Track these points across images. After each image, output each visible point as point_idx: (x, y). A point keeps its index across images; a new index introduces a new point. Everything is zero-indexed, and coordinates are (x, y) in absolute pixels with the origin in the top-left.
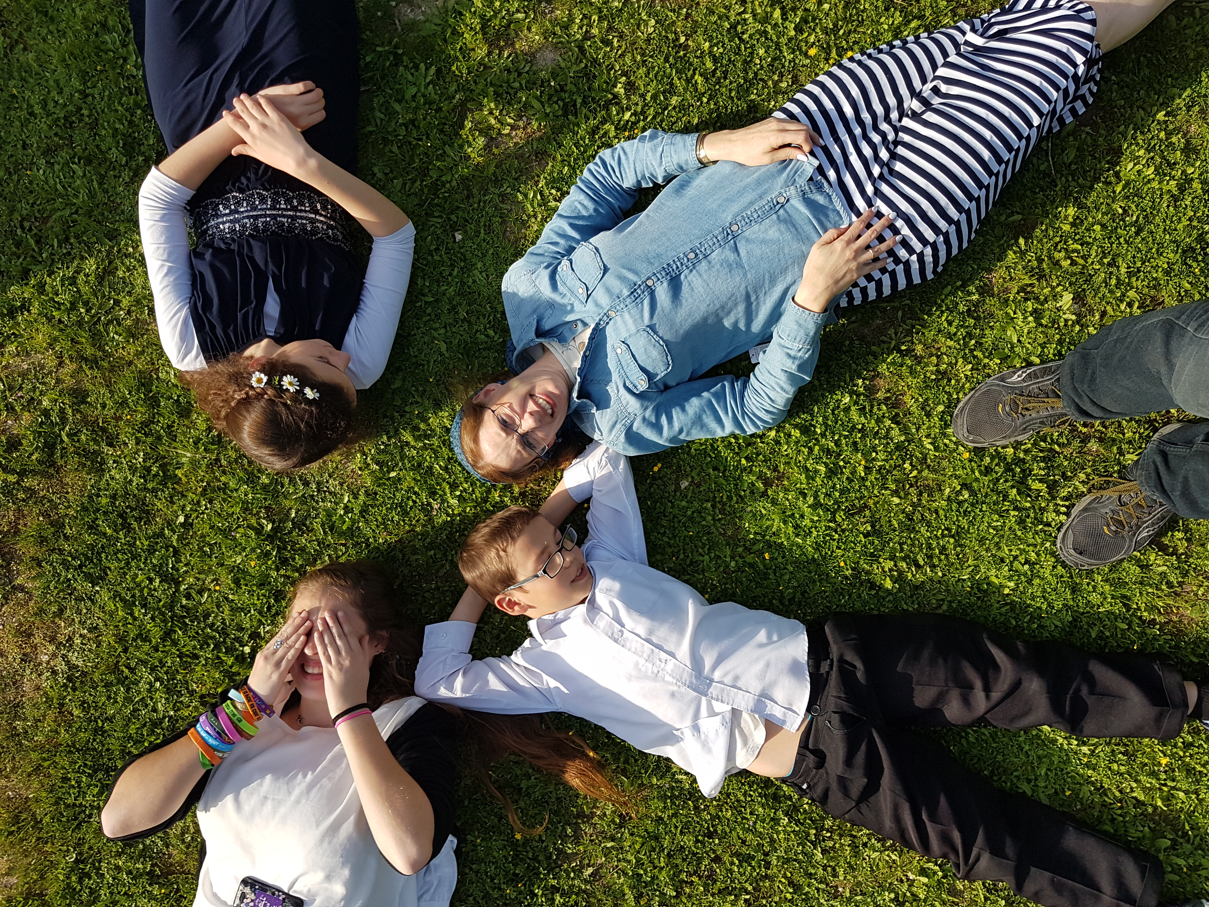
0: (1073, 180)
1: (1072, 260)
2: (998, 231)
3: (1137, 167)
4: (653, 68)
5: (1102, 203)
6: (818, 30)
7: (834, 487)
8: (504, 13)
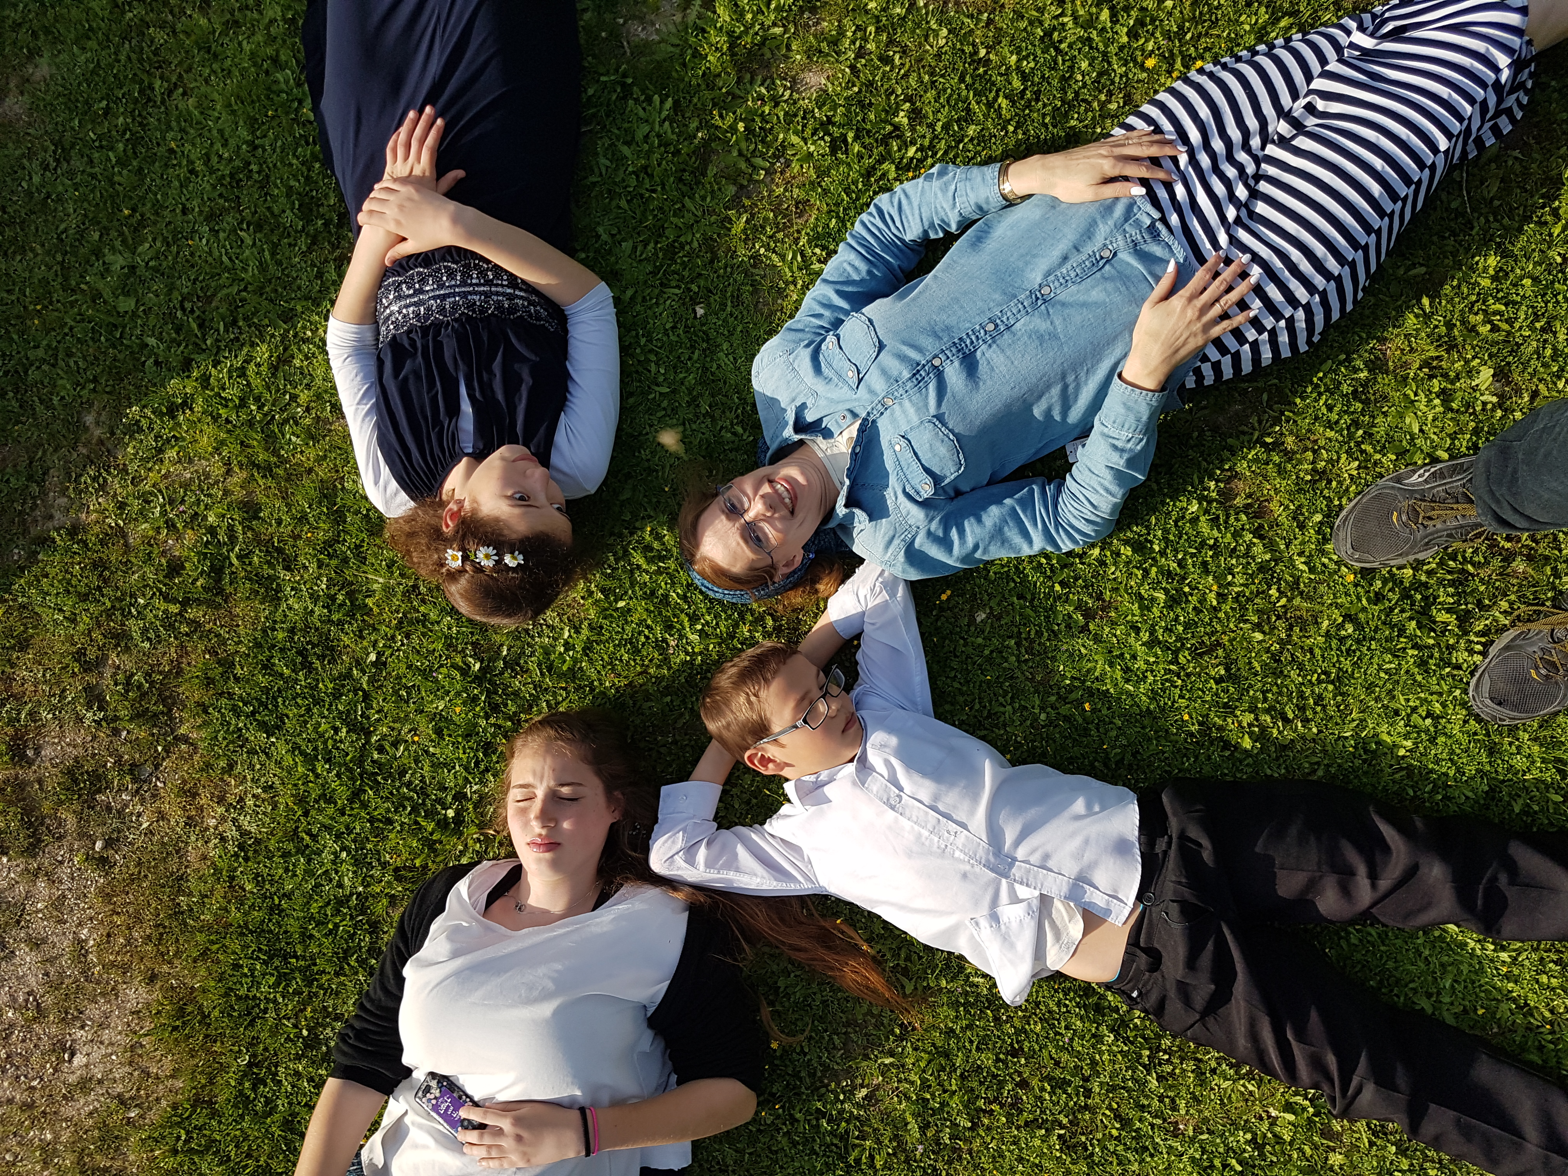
0: (1496, 220)
1: (1493, 325)
2: (1394, 288)
4: (945, 90)
5: (1534, 250)
6: (1158, 35)
7: (1176, 619)
8: (757, 27)
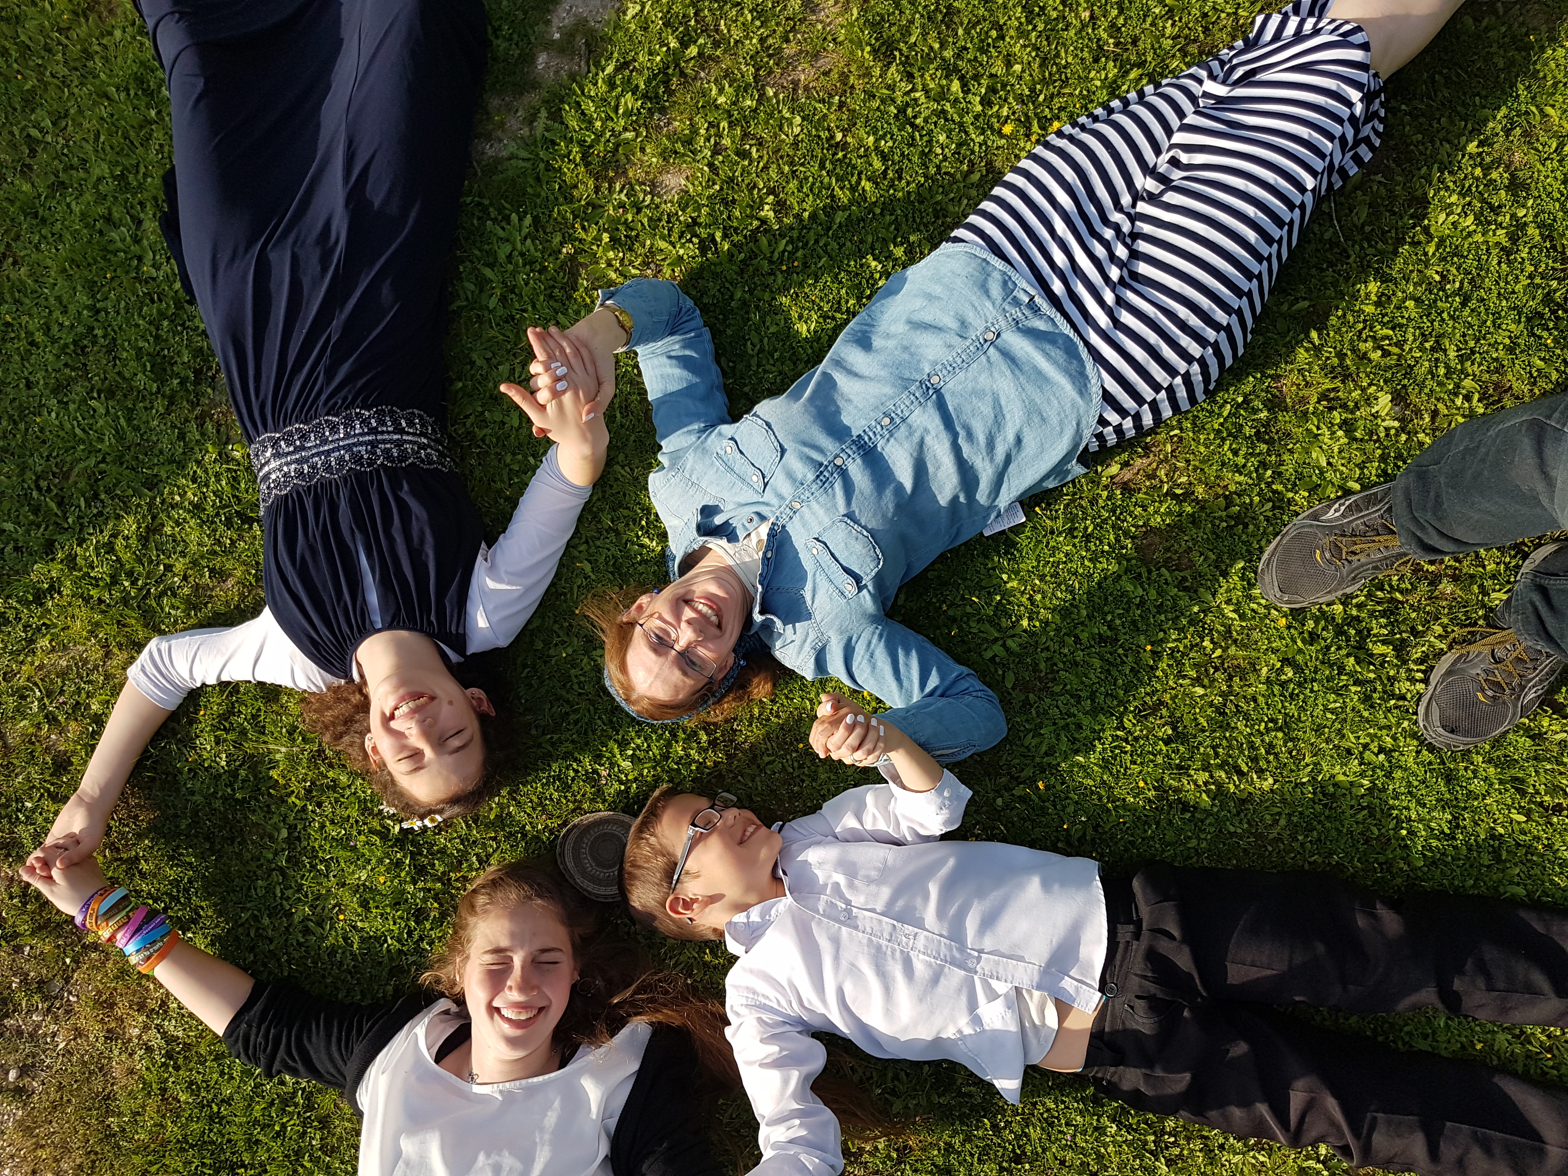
0: (1370, 246)
1: (1383, 350)
2: (1281, 325)
3: (1452, 218)
4: (806, 179)
5: (1412, 271)
6: (1011, 100)
7: (1115, 684)
8: (608, 134)
